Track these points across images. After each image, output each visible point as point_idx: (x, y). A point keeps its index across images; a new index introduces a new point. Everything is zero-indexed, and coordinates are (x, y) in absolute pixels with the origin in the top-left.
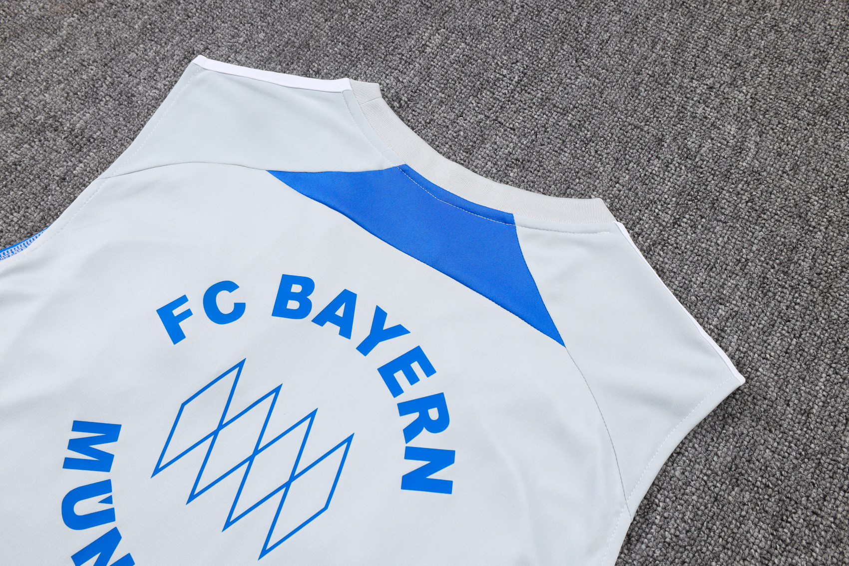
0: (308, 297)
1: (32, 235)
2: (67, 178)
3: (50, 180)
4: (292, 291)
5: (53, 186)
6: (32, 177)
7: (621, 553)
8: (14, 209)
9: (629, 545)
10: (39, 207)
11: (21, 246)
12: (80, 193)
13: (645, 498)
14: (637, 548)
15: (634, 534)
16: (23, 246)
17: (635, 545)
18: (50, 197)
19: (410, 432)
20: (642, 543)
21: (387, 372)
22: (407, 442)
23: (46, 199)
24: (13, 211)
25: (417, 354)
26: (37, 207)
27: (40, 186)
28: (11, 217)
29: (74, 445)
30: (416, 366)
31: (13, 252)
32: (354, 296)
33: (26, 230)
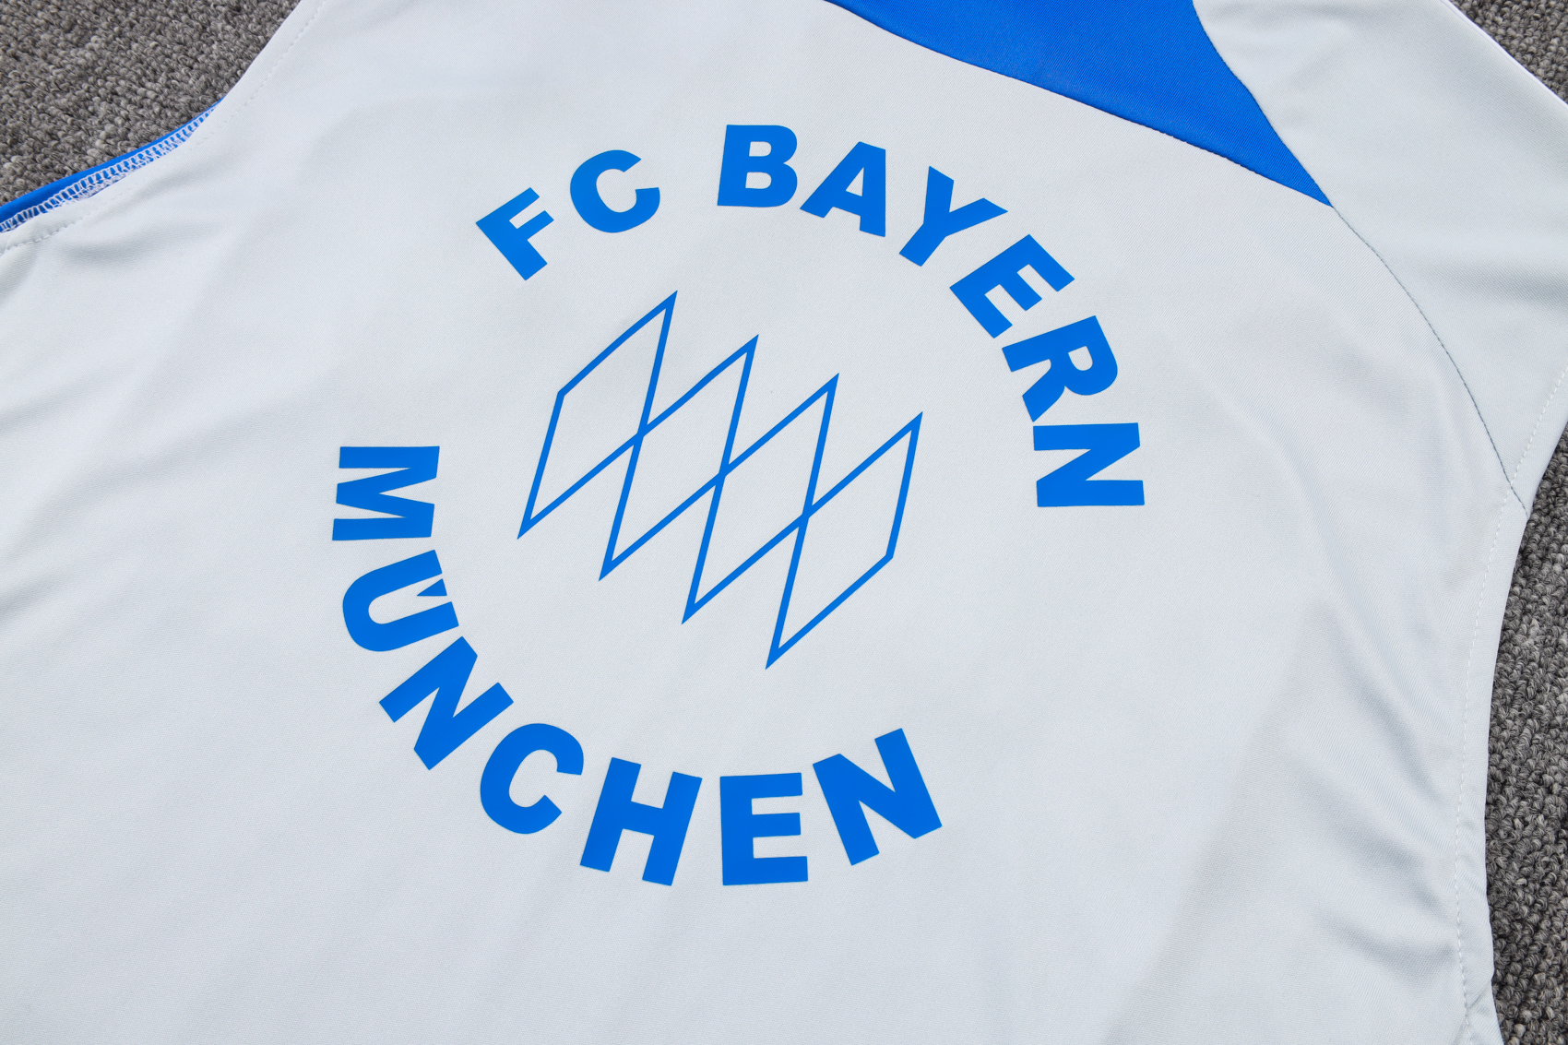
0: (786, 163)
1: (190, 118)
2: (245, 7)
3: (209, 15)
4: (751, 155)
5: (218, 24)
6: (171, 13)
7: (1513, 585)
8: (145, 75)
9: (1527, 568)
10: (196, 66)
11: (172, 139)
12: (276, 29)
13: (1545, 477)
14: (1545, 571)
15: (1534, 546)
16: (176, 139)
17: (1540, 568)
18: (214, 47)
19: (1038, 399)
20: (1554, 562)
21: (971, 291)
22: (1034, 419)
23: (207, 50)
24: (144, 79)
25: (1028, 251)
26: (191, 68)
27: (192, 26)
28: (141, 90)
29: (347, 493)
30: (1028, 274)
31: (158, 153)
32: (880, 154)
33: (177, 110)
